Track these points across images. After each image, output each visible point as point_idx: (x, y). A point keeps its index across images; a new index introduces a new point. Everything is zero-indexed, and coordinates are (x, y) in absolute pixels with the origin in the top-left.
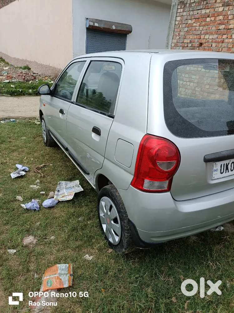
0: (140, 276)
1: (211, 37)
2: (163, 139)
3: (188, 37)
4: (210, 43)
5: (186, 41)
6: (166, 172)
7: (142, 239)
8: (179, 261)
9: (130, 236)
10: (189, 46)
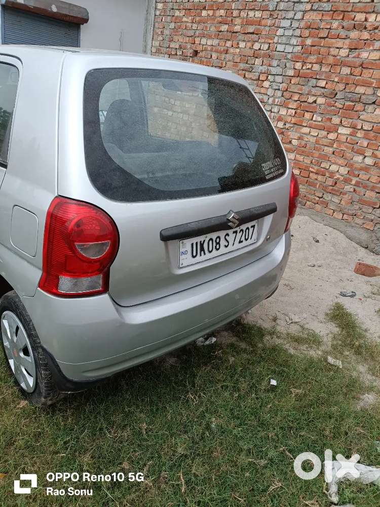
0: (71, 438)
1: (210, 42)
2: (85, 204)
3: (176, 38)
4: (208, 52)
5: (173, 45)
6: (96, 261)
7: (67, 376)
8: (143, 400)
9: (50, 374)
10: (178, 53)
